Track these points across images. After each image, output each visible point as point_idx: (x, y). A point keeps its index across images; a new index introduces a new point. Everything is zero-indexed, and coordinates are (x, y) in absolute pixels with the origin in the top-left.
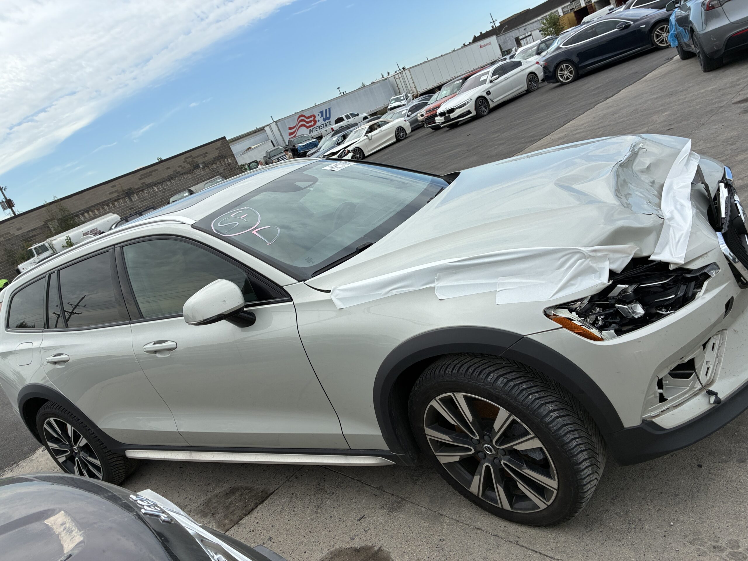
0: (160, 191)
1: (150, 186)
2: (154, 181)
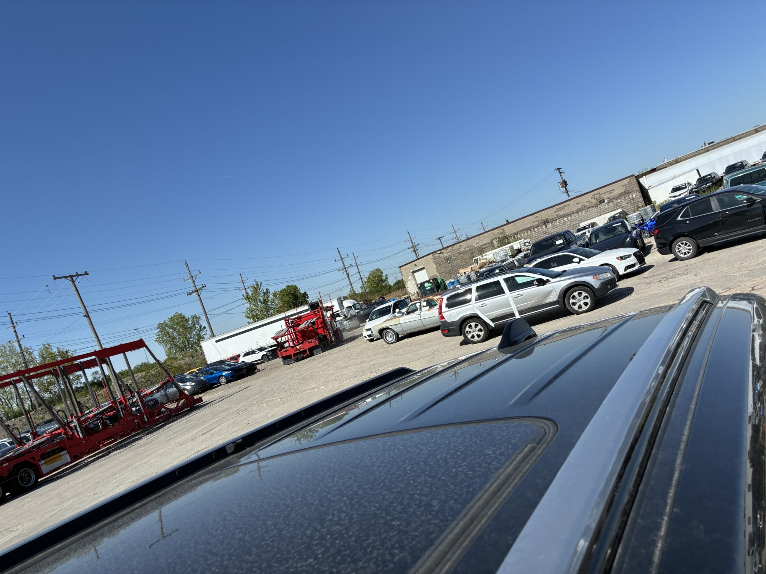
0: (569, 221)
1: (562, 217)
2: (565, 213)
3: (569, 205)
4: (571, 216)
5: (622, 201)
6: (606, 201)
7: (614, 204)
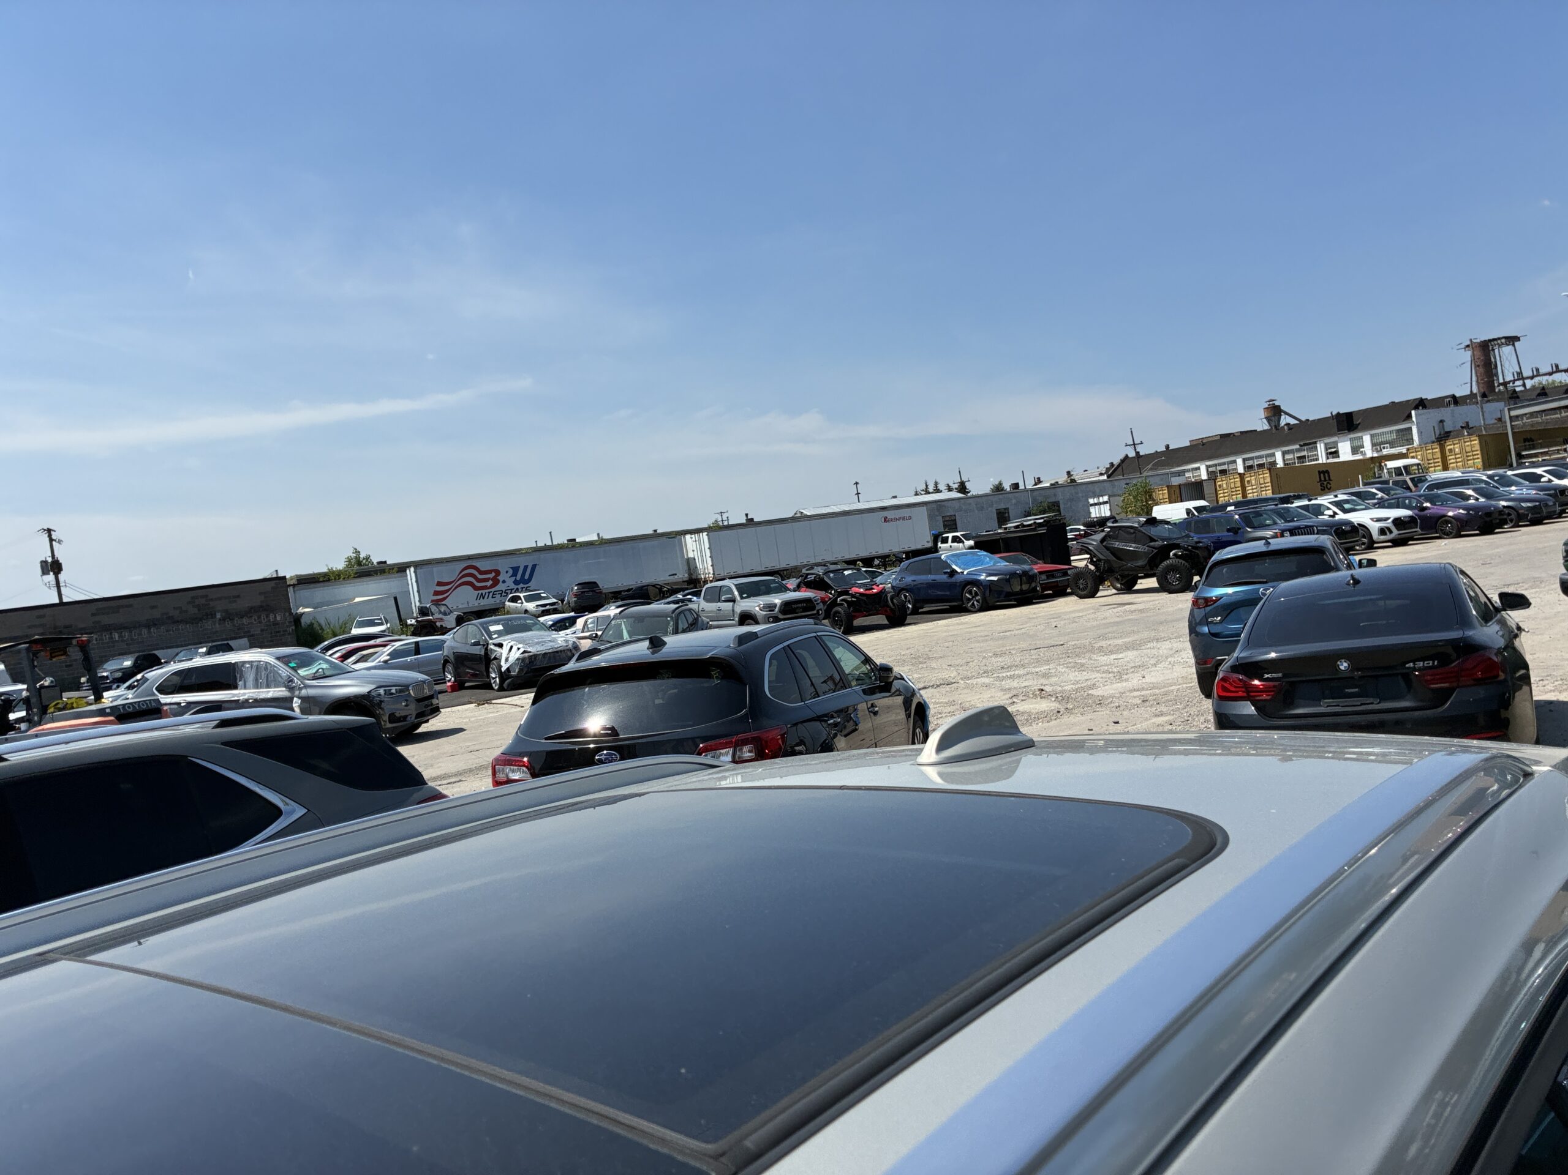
3: (131, 606)
4: (131, 632)
5: (252, 623)
6: (218, 616)
7: (234, 625)
